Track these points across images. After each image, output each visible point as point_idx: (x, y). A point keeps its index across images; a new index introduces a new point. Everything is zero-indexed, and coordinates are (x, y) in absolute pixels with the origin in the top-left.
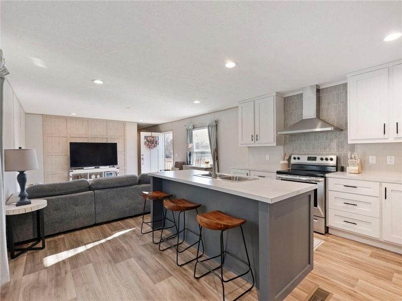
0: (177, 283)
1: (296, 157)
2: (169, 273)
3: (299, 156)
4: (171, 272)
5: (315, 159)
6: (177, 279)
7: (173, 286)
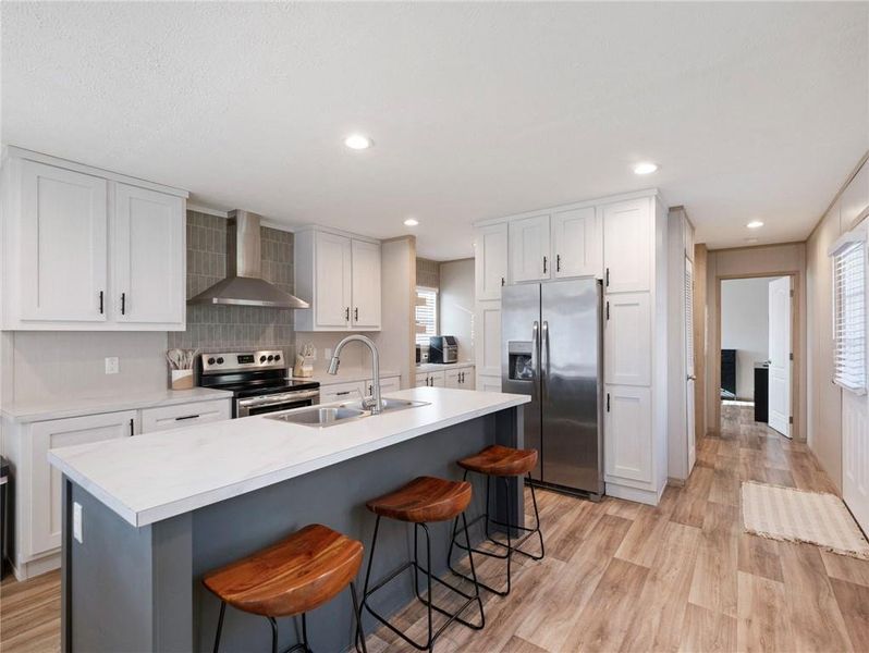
0: (531, 621)
1: (216, 357)
2: (508, 644)
3: (221, 356)
4: (506, 639)
5: (251, 359)
6: (520, 623)
7: (540, 624)
